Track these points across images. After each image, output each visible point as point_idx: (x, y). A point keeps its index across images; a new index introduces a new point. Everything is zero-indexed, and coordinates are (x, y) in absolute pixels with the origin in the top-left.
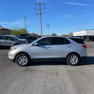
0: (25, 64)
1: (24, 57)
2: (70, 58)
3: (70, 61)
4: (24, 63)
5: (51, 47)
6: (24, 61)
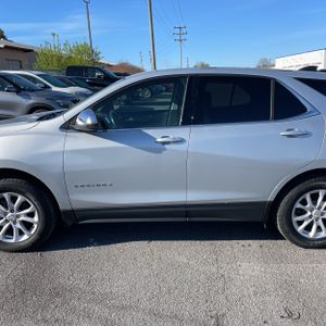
0: (25, 237)
1: (20, 199)
2: (298, 205)
3: (295, 219)
4: (21, 233)
5: (181, 141)
6: (23, 222)
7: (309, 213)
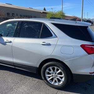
7: (52, 75)
